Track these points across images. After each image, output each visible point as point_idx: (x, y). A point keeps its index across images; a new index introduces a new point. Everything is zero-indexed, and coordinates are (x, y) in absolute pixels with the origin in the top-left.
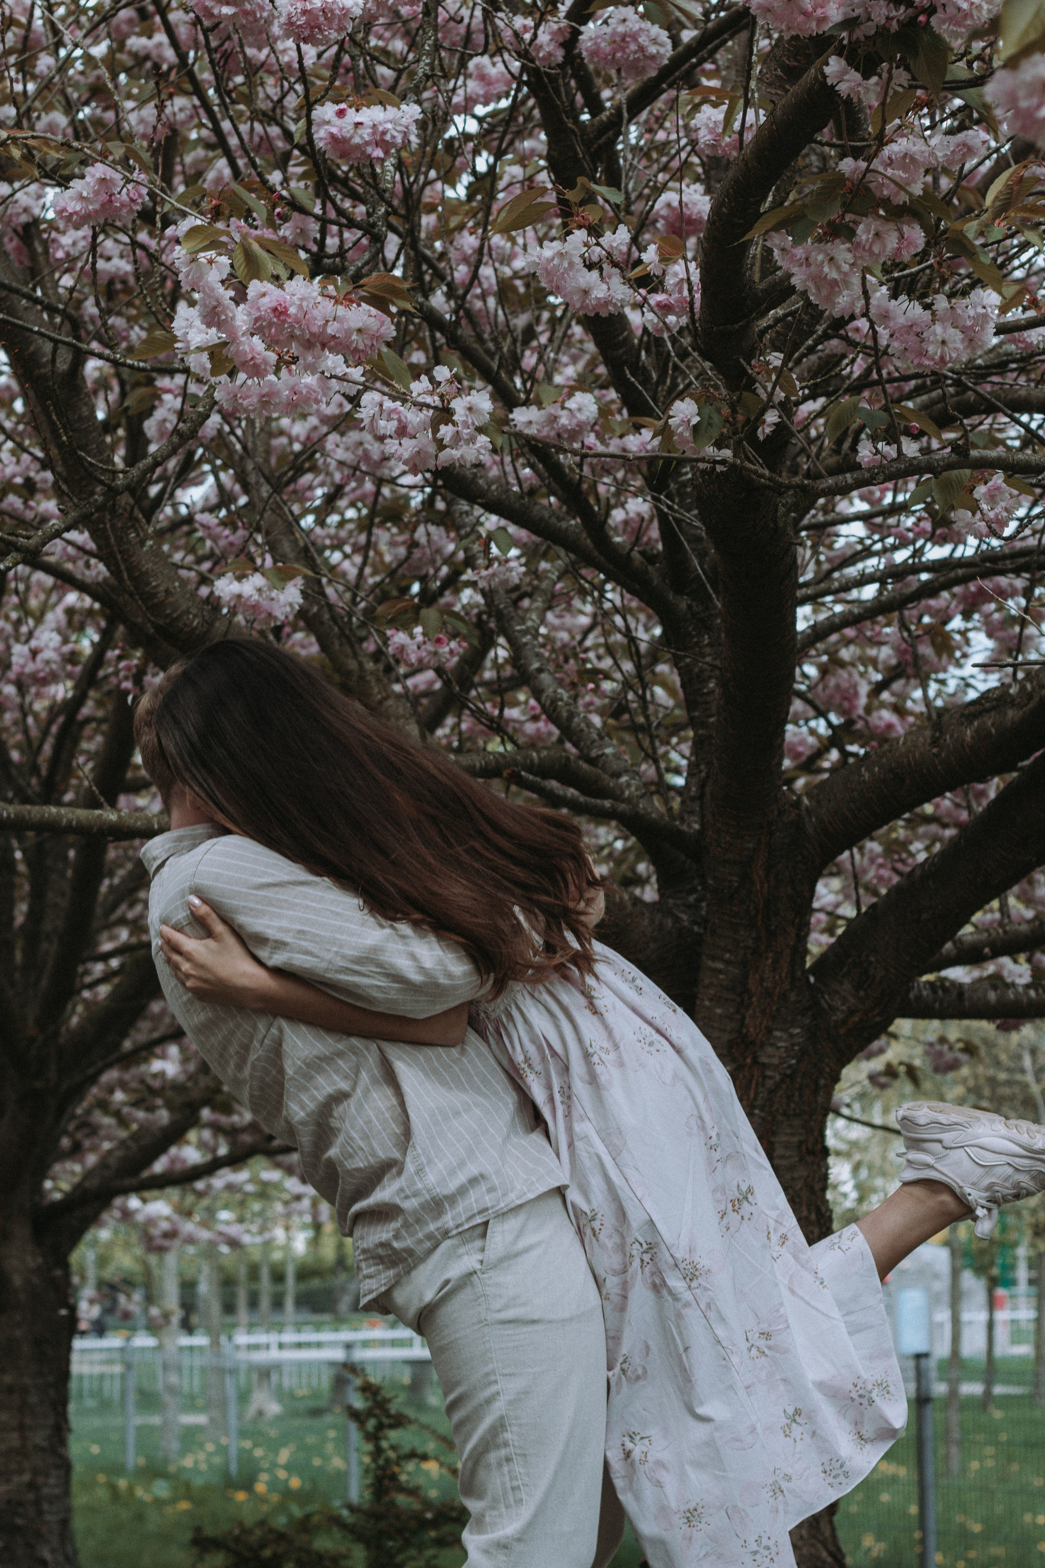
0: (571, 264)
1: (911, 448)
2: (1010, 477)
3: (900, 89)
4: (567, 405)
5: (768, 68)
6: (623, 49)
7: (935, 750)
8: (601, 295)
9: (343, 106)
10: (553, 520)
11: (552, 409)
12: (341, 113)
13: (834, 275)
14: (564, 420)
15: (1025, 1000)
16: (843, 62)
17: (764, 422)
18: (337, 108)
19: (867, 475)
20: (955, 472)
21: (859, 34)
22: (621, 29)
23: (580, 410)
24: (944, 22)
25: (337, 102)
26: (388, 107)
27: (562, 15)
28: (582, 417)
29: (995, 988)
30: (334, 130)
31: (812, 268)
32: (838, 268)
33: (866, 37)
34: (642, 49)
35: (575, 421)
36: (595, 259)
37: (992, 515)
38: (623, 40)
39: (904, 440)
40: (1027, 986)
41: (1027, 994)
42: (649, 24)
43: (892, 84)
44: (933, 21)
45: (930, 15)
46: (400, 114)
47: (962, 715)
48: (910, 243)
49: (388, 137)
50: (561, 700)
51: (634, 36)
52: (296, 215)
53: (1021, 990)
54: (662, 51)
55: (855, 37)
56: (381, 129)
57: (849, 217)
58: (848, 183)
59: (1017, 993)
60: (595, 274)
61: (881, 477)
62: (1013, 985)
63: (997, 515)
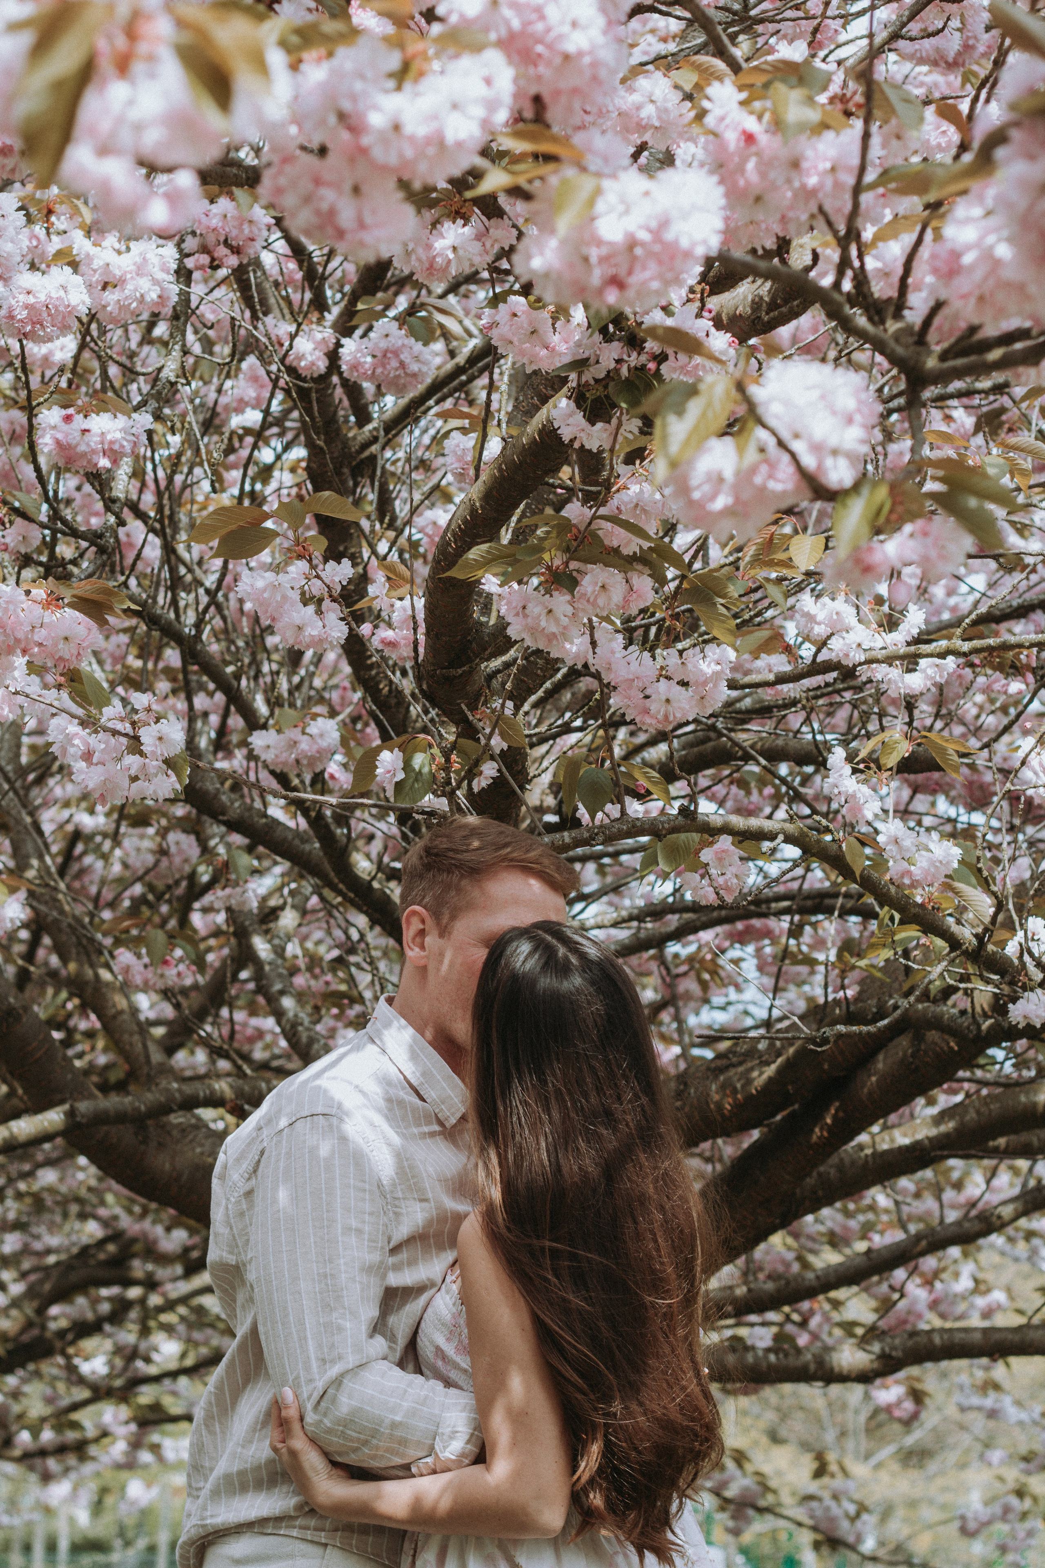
0: (284, 597)
1: (635, 808)
2: (740, 842)
3: (631, 437)
4: (308, 730)
5: (525, 395)
6: (384, 366)
7: (678, 1104)
8: (315, 633)
9: (71, 411)
10: (297, 842)
11: (294, 734)
12: (68, 419)
13: (553, 629)
14: (305, 745)
15: (764, 1365)
16: (572, 404)
17: (481, 773)
18: (64, 412)
19: (586, 835)
20: (683, 836)
21: (587, 377)
22: (383, 344)
23: (321, 735)
24: (674, 370)
25: (65, 407)
26: (119, 415)
27: (328, 324)
28: (324, 744)
29: (733, 1350)
30: (60, 436)
31: (529, 620)
32: (557, 621)
33: (597, 381)
34: (402, 365)
35: (315, 747)
36: (316, 592)
37: (721, 880)
38: (385, 356)
39: (628, 799)
40: (768, 1350)
41: (766, 1357)
42: (413, 340)
43: (622, 431)
44: (664, 368)
45: (659, 364)
46: (131, 423)
47: (708, 1069)
48: (639, 596)
49: (116, 447)
50: (301, 1024)
51: (396, 353)
52: (19, 521)
53: (760, 1353)
54: (425, 369)
55: (584, 379)
56: (109, 437)
57: (573, 565)
58: (574, 531)
59: (756, 1357)
60: (311, 609)
61: (601, 838)
62: (753, 1348)
63: (726, 882)
